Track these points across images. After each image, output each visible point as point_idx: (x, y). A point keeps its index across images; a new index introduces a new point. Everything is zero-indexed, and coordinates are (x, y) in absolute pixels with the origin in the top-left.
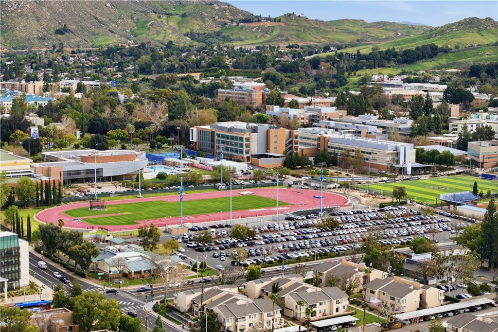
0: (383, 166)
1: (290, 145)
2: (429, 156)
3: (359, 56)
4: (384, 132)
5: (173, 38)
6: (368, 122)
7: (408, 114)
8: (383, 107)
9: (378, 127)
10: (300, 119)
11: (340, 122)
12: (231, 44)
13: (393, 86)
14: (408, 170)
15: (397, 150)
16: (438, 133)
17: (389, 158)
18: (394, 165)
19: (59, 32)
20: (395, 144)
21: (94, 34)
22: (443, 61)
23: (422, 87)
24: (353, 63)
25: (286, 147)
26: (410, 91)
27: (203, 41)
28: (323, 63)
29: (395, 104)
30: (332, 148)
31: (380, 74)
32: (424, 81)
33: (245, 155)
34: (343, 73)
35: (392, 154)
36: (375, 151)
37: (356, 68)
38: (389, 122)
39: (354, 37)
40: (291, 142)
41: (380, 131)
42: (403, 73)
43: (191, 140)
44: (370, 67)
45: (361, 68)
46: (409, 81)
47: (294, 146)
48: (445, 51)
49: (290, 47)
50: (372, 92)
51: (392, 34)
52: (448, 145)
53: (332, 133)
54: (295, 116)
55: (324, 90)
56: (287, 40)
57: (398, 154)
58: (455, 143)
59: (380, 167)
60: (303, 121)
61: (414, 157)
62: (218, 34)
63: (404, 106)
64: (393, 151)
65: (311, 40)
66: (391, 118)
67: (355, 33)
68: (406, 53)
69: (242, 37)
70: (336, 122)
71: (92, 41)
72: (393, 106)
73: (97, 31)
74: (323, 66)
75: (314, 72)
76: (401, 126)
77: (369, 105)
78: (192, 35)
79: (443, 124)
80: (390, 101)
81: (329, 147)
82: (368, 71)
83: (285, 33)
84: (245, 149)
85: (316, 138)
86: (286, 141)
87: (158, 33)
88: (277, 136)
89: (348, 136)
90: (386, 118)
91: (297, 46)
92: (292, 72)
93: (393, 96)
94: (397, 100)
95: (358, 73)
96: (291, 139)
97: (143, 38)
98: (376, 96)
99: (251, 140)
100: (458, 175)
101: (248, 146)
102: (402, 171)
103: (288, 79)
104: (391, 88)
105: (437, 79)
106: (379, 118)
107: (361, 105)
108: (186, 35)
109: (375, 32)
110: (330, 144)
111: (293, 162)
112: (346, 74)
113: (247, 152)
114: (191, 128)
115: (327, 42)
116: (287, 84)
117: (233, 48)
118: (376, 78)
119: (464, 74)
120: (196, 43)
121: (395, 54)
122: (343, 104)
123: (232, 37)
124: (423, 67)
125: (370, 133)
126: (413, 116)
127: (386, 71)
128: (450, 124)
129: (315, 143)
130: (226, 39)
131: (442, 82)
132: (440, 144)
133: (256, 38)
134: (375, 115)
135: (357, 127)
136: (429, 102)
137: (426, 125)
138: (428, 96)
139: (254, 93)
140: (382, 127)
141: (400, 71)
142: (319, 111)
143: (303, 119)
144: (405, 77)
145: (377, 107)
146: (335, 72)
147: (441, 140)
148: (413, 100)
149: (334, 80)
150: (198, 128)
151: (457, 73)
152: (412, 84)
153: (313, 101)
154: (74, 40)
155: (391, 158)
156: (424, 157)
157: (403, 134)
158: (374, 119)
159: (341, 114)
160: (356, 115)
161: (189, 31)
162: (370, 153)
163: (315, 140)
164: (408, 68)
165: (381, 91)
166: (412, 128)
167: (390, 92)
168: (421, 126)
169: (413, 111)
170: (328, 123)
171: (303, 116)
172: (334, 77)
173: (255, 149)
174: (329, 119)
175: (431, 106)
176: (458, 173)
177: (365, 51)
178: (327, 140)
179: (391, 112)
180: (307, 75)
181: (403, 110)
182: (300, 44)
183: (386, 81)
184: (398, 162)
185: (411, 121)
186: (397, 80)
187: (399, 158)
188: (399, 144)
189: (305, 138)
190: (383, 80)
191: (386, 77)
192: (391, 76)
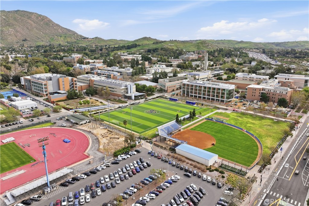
0: (120, 95)
1: (72, 86)
2: (142, 88)
3: (115, 47)
4: (121, 75)
5: (62, 43)
6: (114, 70)
7: (130, 65)
8: (121, 63)
9: (118, 72)
10: (86, 69)
11: (103, 70)
12: (79, 45)
13: (124, 55)
14: (132, 97)
15: (126, 87)
16: (143, 74)
17: (122, 91)
18: (125, 95)
19: (23, 40)
20: (125, 84)
21: (36, 41)
22: (139, 48)
23: (133, 56)
24: (112, 49)
25: (70, 87)
26: (130, 57)
27: (71, 44)
28: (103, 49)
29: (125, 62)
30: (95, 85)
31: (120, 52)
32: (134, 54)
33: (45, 93)
34: (109, 52)
35: (124, 89)
36: (116, 87)
37: (113, 51)
38: (123, 70)
39: (114, 43)
40: (73, 84)
41: (119, 74)
42: (127, 52)
43: (22, 84)
44: (117, 50)
45: (115, 51)
46: (129, 54)
47: (75, 86)
48: (139, 45)
49: (96, 45)
50: (117, 57)
51: (124, 42)
52: (148, 80)
53: (97, 77)
54: (84, 68)
55: (103, 57)
56: (95, 44)
57: (127, 89)
58: (152, 79)
59: (118, 96)
60: (88, 70)
61: (135, 89)
62: (75, 42)
63: (128, 62)
64: (125, 87)
65: (102, 44)
66: (124, 68)
67: (114, 42)
68: (128, 46)
69: (83, 43)
70: (101, 71)
71: (35, 43)
72: (124, 63)
73: (37, 40)
74: (104, 50)
75: (101, 52)
76: (128, 72)
77: (115, 63)
78: (68, 42)
79: (144, 70)
80: (123, 61)
81: (94, 84)
82: (117, 51)
83: (95, 42)
84: (44, 90)
85: (88, 80)
86: (70, 84)
87: (57, 41)
88: (64, 81)
89: (103, 78)
90: (122, 68)
91: (98, 45)
92: (94, 52)
93: (124, 59)
94: (126, 60)
95: (114, 52)
96: (72, 83)
97: (52, 43)
98: (118, 59)
99: (48, 85)
100: (157, 98)
101: (46, 88)
102: (130, 98)
103: (91, 54)
104: (123, 56)
105: (138, 53)
106: (119, 68)
107: (112, 63)
108: (66, 42)
109: (120, 42)
110: (94, 83)
111: (72, 95)
112: (110, 52)
113: (46, 92)
114: (21, 78)
115: (106, 44)
116: (91, 56)
117: (79, 46)
118: (119, 53)
119: (145, 52)
120: (68, 44)
121: (125, 47)
122: (106, 63)
123: (79, 43)
124: (133, 50)
125: (115, 75)
126: (132, 67)
127: (122, 51)
128: (147, 70)
129: (88, 82)
130: (78, 43)
131: (140, 54)
132: (145, 80)
133: (87, 43)
134: (117, 67)
135: (109, 73)
136: (138, 61)
137: (138, 71)
138: (137, 59)
139: (75, 59)
140: (120, 72)
141: (126, 51)
142: (95, 65)
143: (88, 69)
144: (128, 53)
145: (118, 63)
146: (107, 52)
147: (145, 78)
148: (132, 60)
149: (106, 54)
150: (24, 78)
151: (143, 52)
152: (130, 55)
153: (95, 61)
154: (29, 43)
155: (123, 91)
156: (140, 88)
157: (129, 75)
158: (117, 69)
159: (104, 67)
160: (110, 67)
161: (67, 41)
162: (113, 88)
163: (88, 81)
164: (129, 50)
165: (120, 57)
166: (132, 72)
167: (123, 58)
168: (136, 71)
169: (132, 64)
170: (98, 71)
171: (88, 68)
172: (107, 53)
173: (51, 89)
174: (99, 69)
175: (139, 63)
176: (157, 97)
177: (116, 46)
178: (93, 81)
179: (124, 65)
180: (98, 53)
181: (128, 64)
182: (99, 45)
183: (122, 54)
184: (127, 93)
185: (132, 69)
186: (126, 54)
187: (128, 90)
188: (128, 83)
189: (84, 80)
190: (121, 54)
191: (122, 53)
192: (124, 53)
